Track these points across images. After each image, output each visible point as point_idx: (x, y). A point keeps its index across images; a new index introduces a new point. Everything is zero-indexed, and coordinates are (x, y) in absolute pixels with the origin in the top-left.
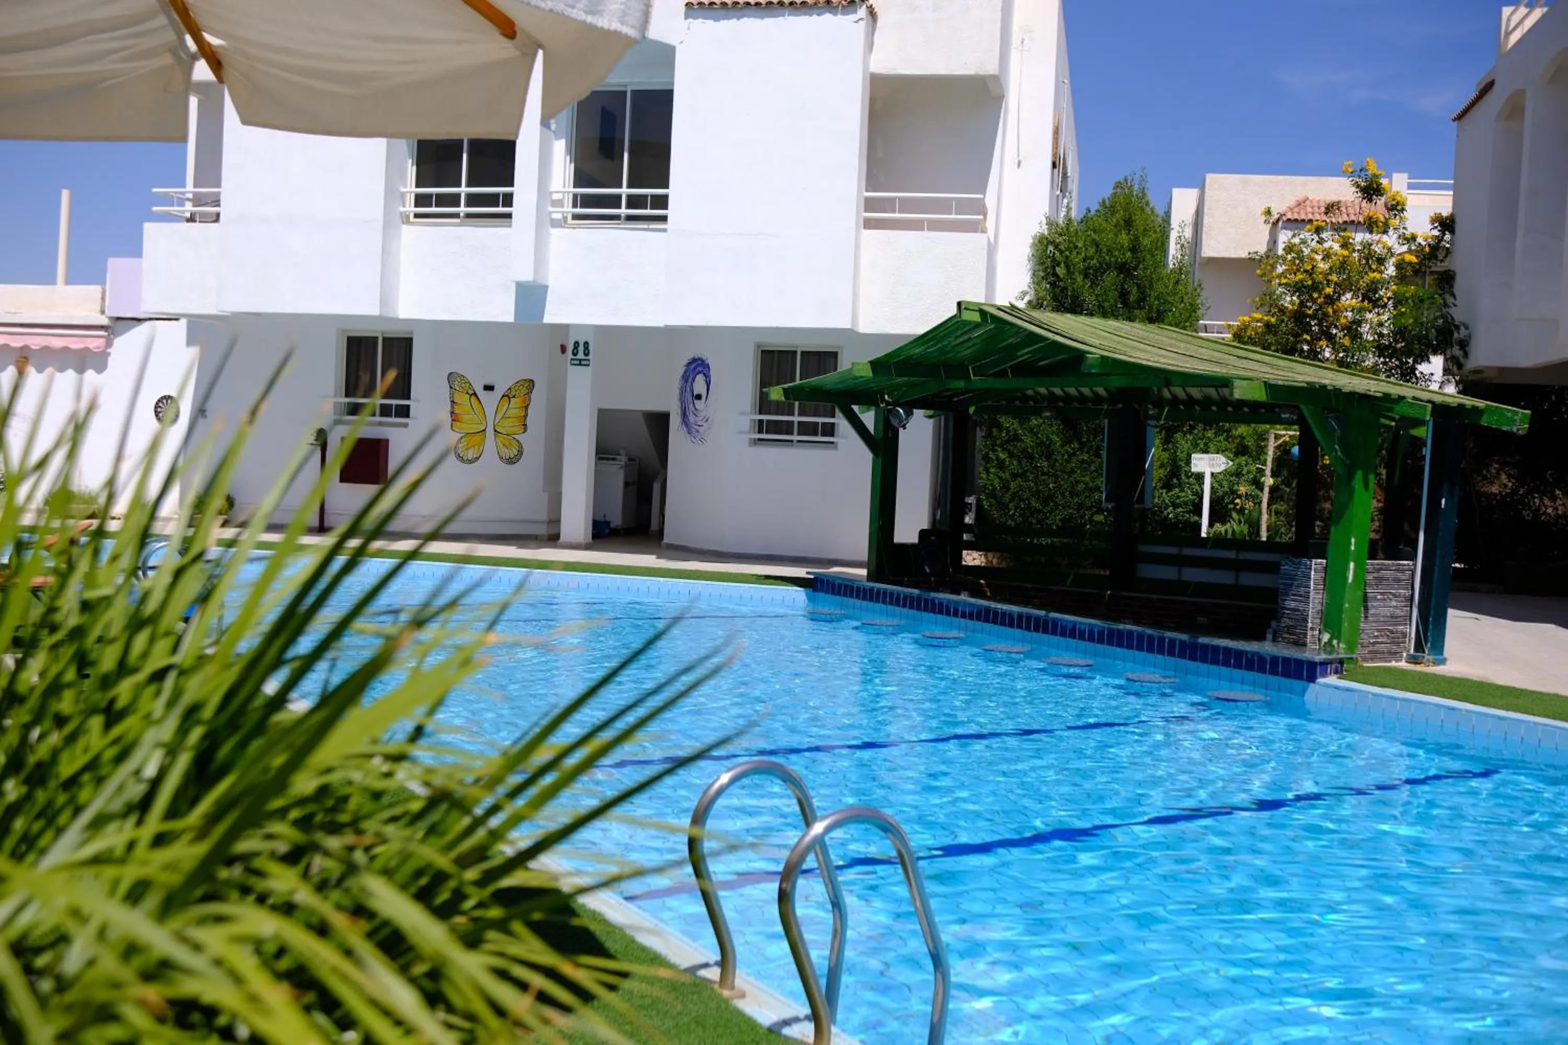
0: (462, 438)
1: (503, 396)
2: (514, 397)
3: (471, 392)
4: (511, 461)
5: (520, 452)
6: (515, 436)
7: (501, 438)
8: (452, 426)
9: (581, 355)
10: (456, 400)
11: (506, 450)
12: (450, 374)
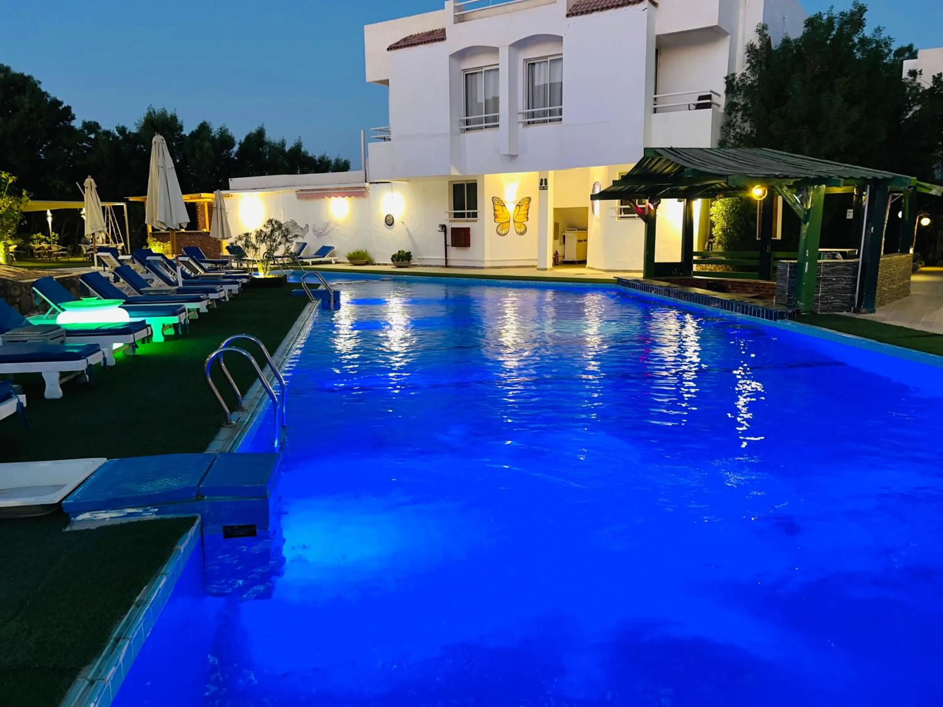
0: (499, 225)
1: (517, 205)
2: (522, 205)
3: (502, 205)
4: (522, 234)
5: (526, 230)
6: (524, 223)
7: (517, 224)
8: (495, 219)
9: (544, 185)
10: (496, 209)
11: (519, 229)
12: (493, 198)
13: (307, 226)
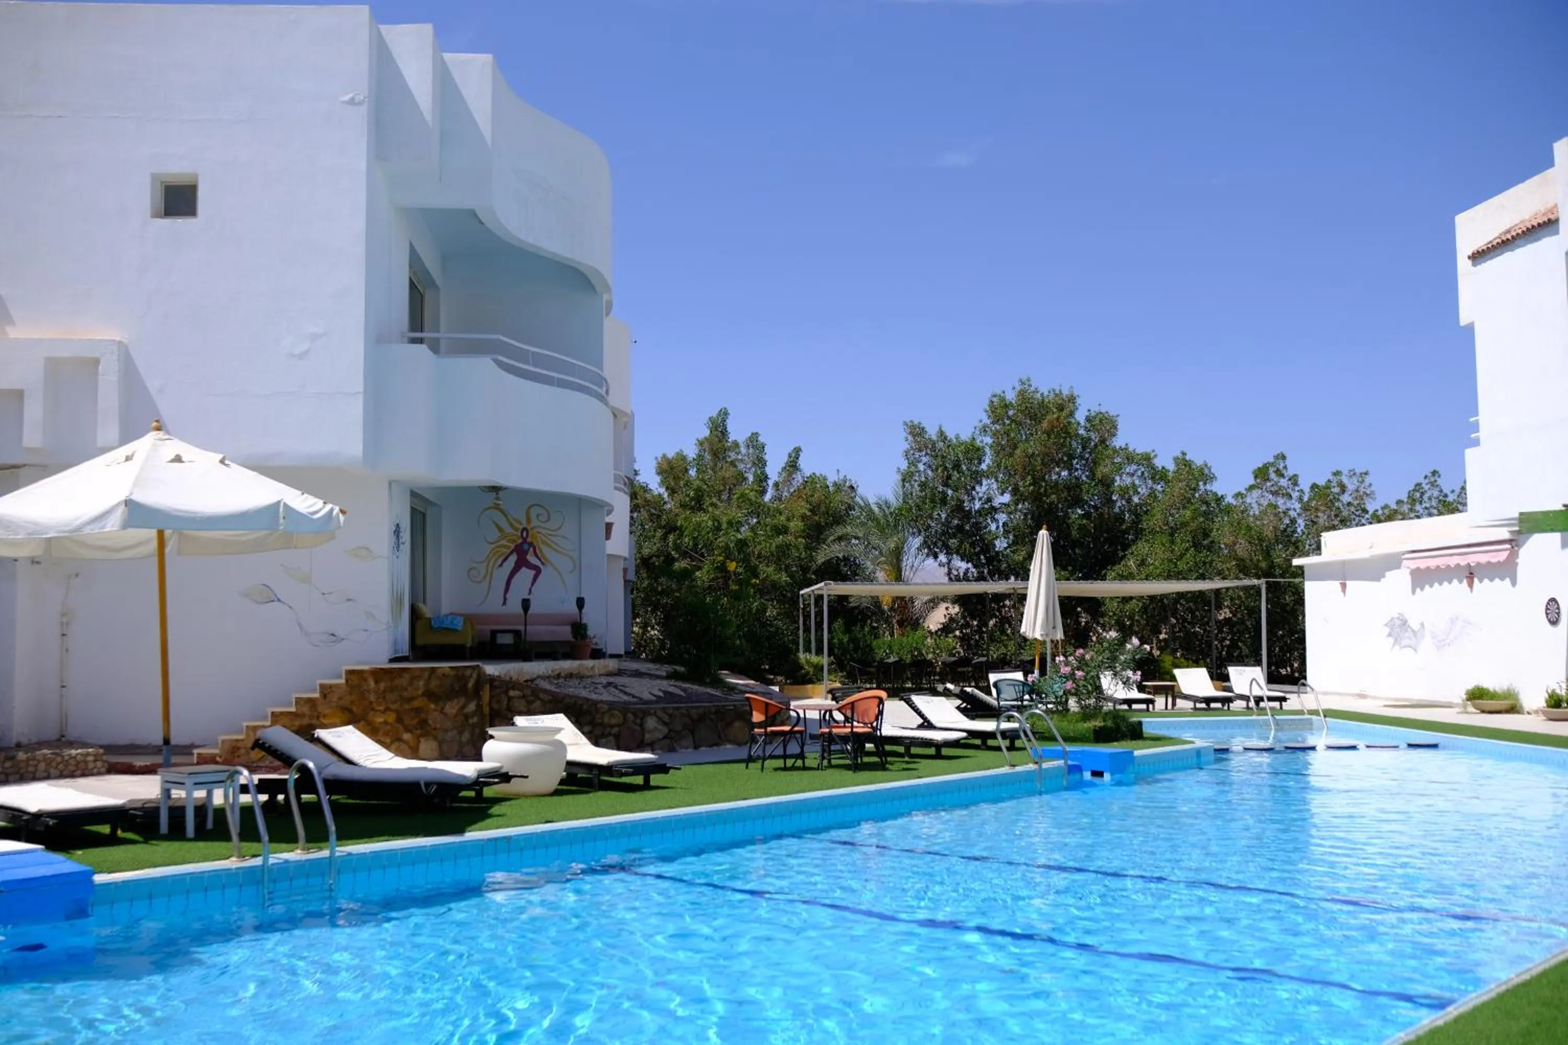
13: (1422, 625)
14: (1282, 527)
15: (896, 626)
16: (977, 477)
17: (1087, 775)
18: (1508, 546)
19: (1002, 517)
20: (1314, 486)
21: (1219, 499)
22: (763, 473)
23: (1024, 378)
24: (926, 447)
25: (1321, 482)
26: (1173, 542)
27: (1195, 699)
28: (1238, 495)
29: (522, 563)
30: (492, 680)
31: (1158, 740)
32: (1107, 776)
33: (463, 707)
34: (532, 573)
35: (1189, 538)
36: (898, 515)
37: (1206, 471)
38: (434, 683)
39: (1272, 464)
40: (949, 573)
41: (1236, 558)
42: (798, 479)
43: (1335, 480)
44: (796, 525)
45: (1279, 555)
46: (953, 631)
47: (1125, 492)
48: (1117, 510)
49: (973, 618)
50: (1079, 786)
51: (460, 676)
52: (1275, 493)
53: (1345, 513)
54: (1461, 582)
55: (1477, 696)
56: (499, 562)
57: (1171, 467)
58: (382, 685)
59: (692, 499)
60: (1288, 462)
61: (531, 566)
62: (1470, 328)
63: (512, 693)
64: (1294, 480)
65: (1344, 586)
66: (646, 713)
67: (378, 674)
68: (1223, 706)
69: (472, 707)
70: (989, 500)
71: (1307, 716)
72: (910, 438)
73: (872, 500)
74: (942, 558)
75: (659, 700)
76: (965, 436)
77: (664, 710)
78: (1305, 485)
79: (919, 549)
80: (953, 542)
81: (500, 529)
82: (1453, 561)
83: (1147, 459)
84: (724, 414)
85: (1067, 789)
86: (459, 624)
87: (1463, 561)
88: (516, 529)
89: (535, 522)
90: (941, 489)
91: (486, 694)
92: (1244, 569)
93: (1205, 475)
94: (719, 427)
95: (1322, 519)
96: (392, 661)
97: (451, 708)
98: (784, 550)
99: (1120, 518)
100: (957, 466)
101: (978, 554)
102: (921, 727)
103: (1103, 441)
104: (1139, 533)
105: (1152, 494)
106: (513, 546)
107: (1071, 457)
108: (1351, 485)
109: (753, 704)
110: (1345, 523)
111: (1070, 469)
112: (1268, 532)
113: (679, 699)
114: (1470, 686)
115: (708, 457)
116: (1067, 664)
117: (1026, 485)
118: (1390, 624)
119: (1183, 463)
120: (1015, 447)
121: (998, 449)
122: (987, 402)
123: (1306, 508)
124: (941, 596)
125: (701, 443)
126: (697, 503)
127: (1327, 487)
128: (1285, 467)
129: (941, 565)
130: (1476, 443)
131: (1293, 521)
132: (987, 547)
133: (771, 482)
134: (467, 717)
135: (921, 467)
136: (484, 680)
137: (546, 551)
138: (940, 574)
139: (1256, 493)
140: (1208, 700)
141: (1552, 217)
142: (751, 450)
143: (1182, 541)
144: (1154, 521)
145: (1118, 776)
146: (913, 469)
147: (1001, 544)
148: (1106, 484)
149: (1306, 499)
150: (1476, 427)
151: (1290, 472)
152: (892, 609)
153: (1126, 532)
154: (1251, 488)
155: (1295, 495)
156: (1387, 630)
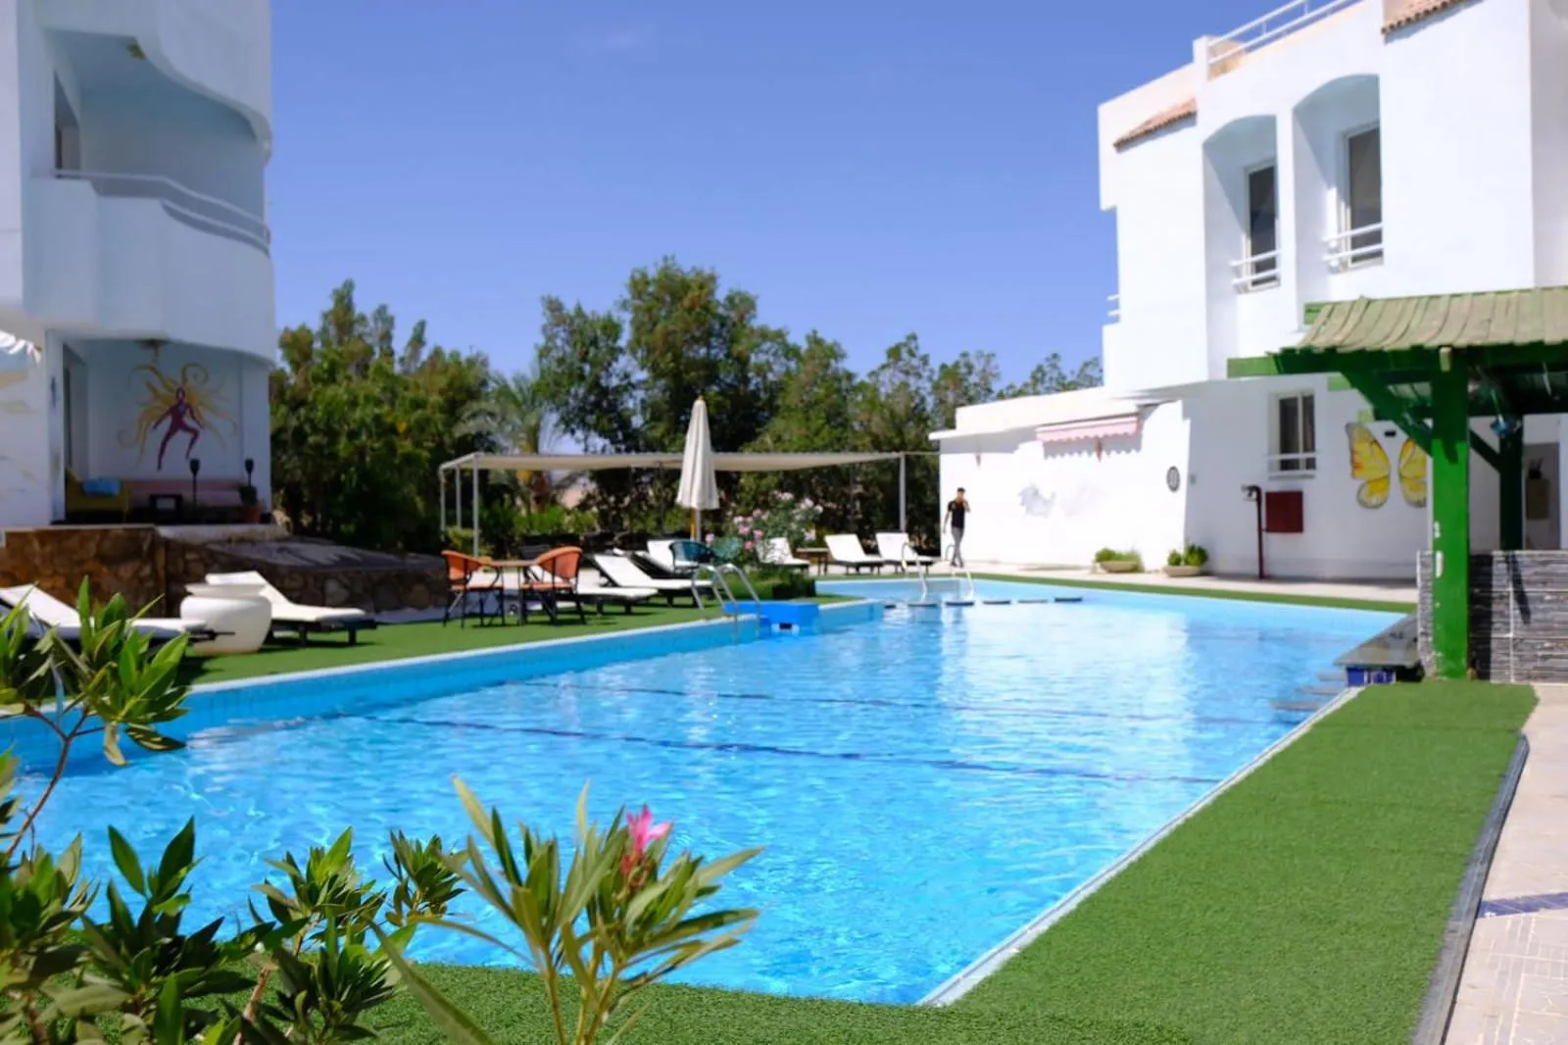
0: (1364, 484)
3: (1371, 439)
4: (1420, 505)
7: (1407, 483)
8: (1352, 473)
10: (1355, 449)
11: (1414, 494)
12: (1349, 424)
13: (1053, 495)
14: (913, 405)
15: (533, 503)
16: (614, 352)
17: (776, 628)
18: (1134, 419)
19: (640, 394)
20: (943, 367)
21: (850, 376)
22: (389, 347)
23: (669, 255)
24: (564, 322)
25: (950, 363)
26: (808, 419)
27: (848, 565)
28: (872, 374)
29: (178, 425)
30: (167, 543)
31: (830, 597)
32: (795, 629)
33: (137, 572)
34: (188, 437)
35: (823, 415)
36: (536, 390)
37: (836, 349)
38: (107, 545)
39: (905, 345)
40: (586, 450)
41: (870, 434)
42: (425, 354)
43: (962, 361)
44: (435, 398)
45: (911, 431)
46: (590, 507)
47: (761, 371)
48: (752, 387)
49: (609, 495)
50: (769, 635)
51: (134, 538)
52: (907, 373)
53: (972, 393)
54: (1090, 453)
55: (1105, 557)
56: (153, 423)
57: (804, 346)
58: (48, 549)
59: (325, 371)
60: (920, 341)
61: (187, 429)
62: (1112, 214)
63: (190, 556)
64: (925, 360)
65: (978, 459)
66: (327, 577)
67: (43, 536)
68: (872, 570)
69: (147, 570)
70: (627, 376)
71: (954, 579)
72: (548, 313)
73: (509, 377)
74: (579, 434)
75: (337, 564)
76: (602, 313)
77: (345, 574)
78: (935, 364)
79: (557, 425)
80: (591, 419)
81: (154, 390)
82: (1081, 434)
83: (780, 335)
84: (349, 286)
85: (761, 638)
86: (115, 490)
87: (1091, 433)
88: (171, 390)
89: (191, 382)
90: (577, 364)
91: (161, 557)
92: (877, 445)
93: (834, 353)
94: (343, 300)
95: (951, 397)
96: (55, 523)
97: (126, 571)
98: (422, 426)
99: (755, 394)
100: (594, 342)
101: (615, 431)
102: (605, 586)
103: (742, 318)
104: (774, 410)
105: (788, 373)
106: (167, 408)
107: (710, 333)
108: (978, 367)
109: (451, 561)
110: (971, 401)
111: (709, 346)
112: (900, 409)
113: (357, 563)
114: (1099, 548)
115: (332, 331)
116: (745, 524)
117: (667, 362)
118: (1023, 494)
119: (815, 341)
120: (655, 324)
121: (638, 327)
122: (629, 274)
123: (936, 387)
124: (579, 471)
125: (325, 316)
126: (331, 376)
127: (956, 365)
128: (917, 348)
129: (578, 441)
130: (1116, 319)
131: (923, 400)
132: (624, 423)
133: (397, 357)
134: (142, 581)
135: (559, 342)
136: (158, 542)
137: (206, 415)
138: (578, 449)
139: (888, 372)
140: (858, 566)
141: (1192, 110)
142: (380, 325)
143: (818, 418)
144: (792, 398)
145: (805, 628)
146: (550, 344)
147: (637, 421)
148: (742, 362)
149: (936, 377)
150: (1115, 305)
151: (921, 352)
152: (529, 485)
153: (762, 409)
154: (884, 367)
155: (926, 374)
156: (1020, 500)
